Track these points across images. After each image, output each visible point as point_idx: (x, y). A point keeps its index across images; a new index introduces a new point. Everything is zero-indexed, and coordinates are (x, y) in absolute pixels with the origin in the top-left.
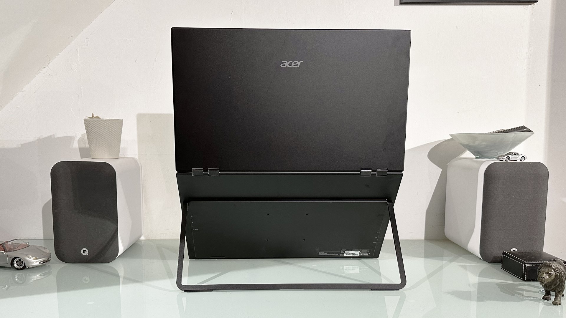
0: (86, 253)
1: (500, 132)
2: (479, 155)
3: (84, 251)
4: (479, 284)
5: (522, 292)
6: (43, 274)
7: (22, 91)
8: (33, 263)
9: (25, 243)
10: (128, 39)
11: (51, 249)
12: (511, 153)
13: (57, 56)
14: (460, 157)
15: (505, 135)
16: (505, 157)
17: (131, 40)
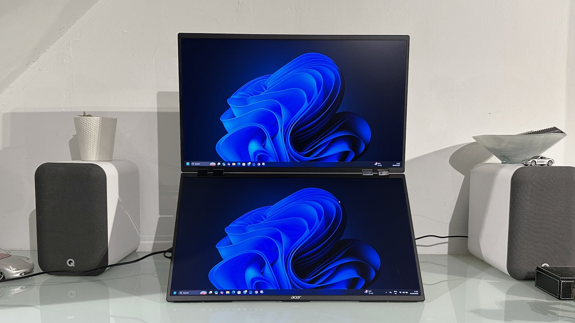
0: (73, 265)
1: (531, 134)
2: (506, 159)
3: (70, 262)
4: (506, 302)
5: (557, 312)
6: (24, 287)
7: (10, 87)
8: (13, 274)
9: (6, 253)
10: (125, 31)
11: (34, 260)
12: (537, 157)
13: (47, 50)
14: (486, 162)
15: (534, 136)
16: (530, 161)
17: (128, 32)
